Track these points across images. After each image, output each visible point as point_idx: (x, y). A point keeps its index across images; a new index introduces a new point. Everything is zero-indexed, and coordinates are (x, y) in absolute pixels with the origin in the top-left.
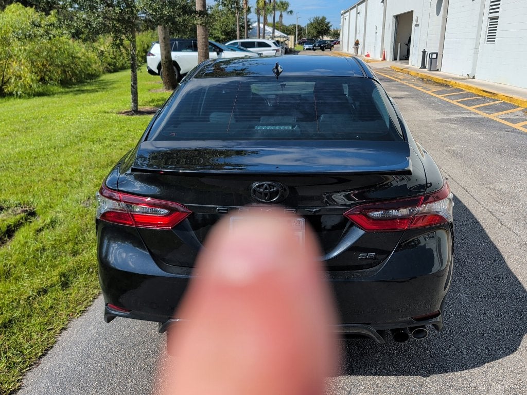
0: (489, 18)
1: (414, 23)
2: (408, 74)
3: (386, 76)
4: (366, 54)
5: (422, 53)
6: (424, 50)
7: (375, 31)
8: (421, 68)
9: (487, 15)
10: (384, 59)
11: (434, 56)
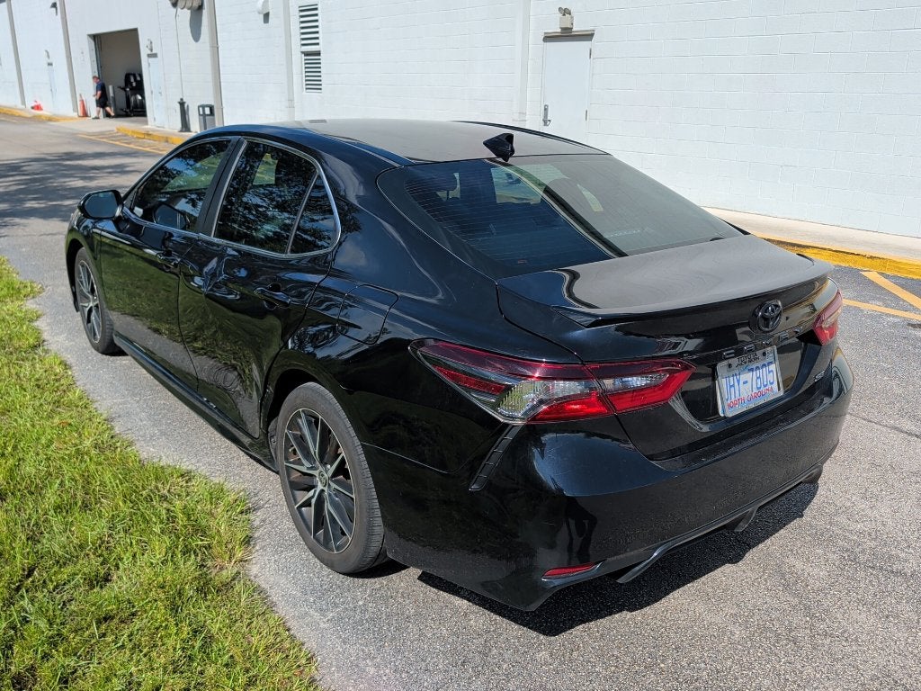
0: (302, 52)
1: (144, 52)
2: (167, 141)
3: (132, 146)
4: (30, 103)
5: (178, 105)
6: (182, 99)
7: (46, 60)
8: (181, 131)
9: (297, 49)
10: (85, 114)
11: (207, 111)
